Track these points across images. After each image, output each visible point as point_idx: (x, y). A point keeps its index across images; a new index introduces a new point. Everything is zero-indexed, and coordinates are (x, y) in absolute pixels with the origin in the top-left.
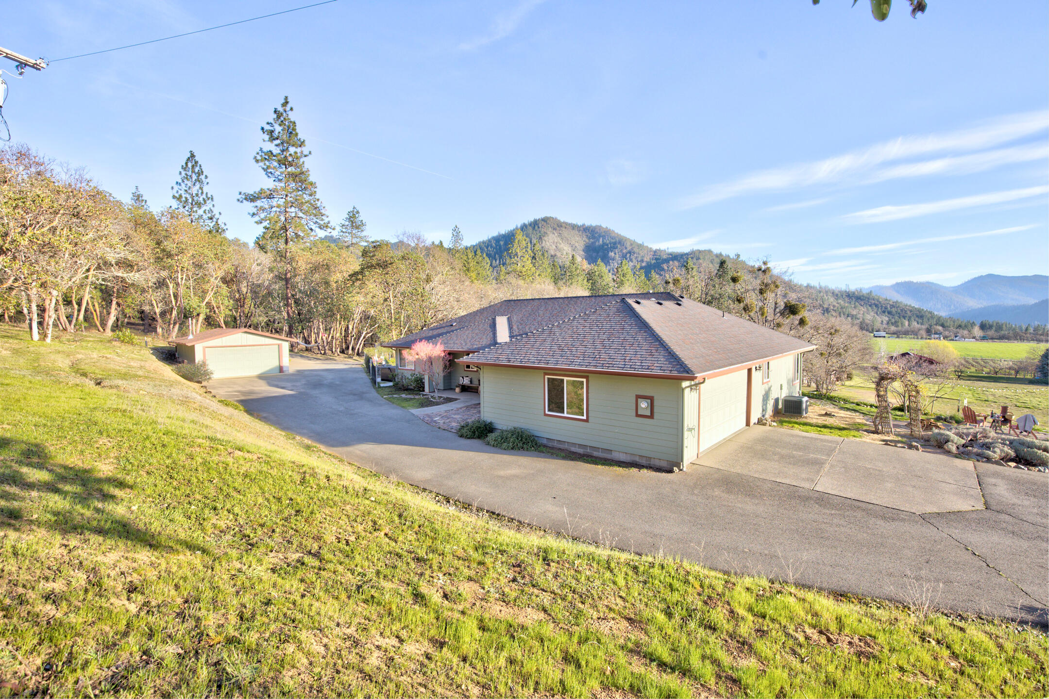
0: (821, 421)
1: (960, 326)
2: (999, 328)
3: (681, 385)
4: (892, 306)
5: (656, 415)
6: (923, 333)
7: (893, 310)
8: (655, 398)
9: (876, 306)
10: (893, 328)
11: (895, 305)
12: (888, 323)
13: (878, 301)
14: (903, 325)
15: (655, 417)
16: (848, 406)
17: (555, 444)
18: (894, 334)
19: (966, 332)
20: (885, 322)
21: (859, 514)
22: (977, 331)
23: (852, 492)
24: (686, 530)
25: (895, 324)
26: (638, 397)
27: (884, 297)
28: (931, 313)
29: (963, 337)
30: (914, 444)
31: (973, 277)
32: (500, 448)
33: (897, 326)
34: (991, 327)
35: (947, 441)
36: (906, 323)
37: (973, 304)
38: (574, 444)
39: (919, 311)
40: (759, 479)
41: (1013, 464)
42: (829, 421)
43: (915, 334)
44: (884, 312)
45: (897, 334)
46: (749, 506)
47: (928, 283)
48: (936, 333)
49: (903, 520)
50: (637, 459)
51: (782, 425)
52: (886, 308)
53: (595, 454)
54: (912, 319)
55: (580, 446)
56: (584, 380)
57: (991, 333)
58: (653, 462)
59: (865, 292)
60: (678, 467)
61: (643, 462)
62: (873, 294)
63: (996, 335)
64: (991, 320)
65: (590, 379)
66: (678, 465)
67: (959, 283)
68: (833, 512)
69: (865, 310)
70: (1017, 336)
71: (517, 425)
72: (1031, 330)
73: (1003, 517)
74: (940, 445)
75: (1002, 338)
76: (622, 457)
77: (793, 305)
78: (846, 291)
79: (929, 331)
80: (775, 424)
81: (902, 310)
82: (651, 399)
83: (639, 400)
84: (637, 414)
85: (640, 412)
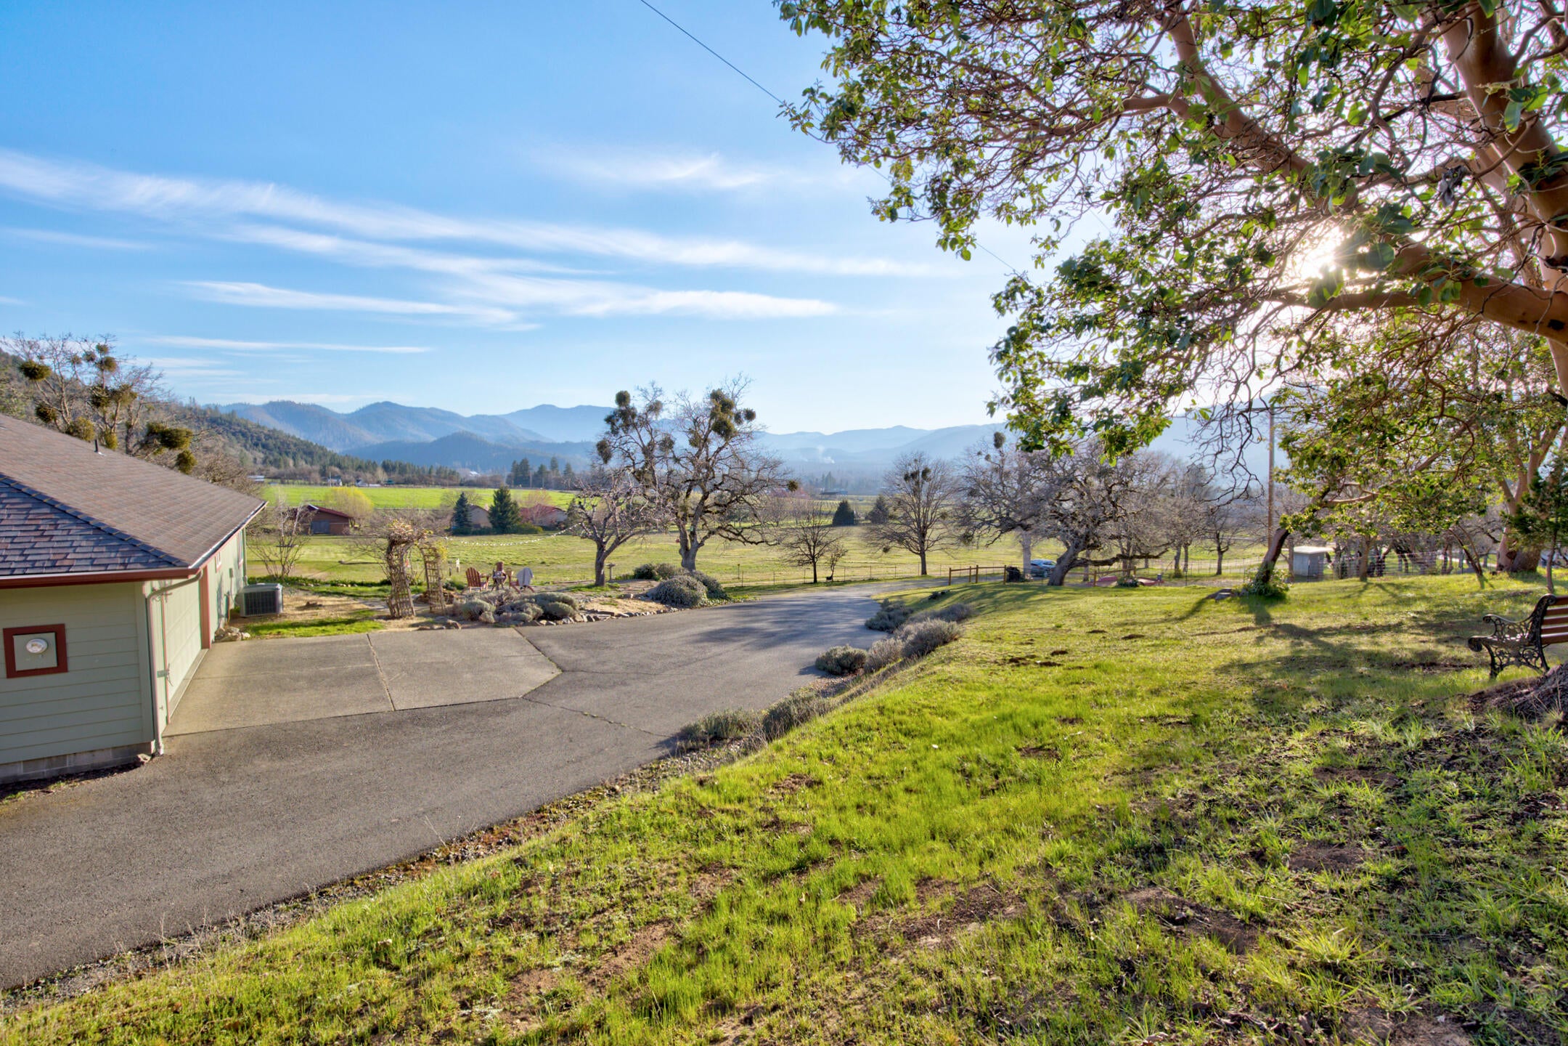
0: (308, 616)
1: (360, 468)
2: (403, 470)
3: (141, 590)
4: (268, 437)
5: (72, 663)
6: (317, 476)
7: (271, 442)
8: (67, 627)
9: (244, 435)
10: (273, 470)
11: (272, 435)
12: (264, 462)
13: (245, 427)
14: (286, 464)
15: (70, 667)
16: (324, 588)
18: (275, 478)
19: (368, 475)
20: (259, 460)
21: (472, 719)
22: (382, 475)
23: (440, 698)
24: (274, 840)
25: (276, 463)
26: (9, 634)
27: (255, 422)
28: (322, 448)
29: (367, 482)
30: (451, 621)
31: (369, 403)
33: (279, 467)
34: (394, 468)
35: (481, 612)
36: (291, 462)
37: (370, 438)
39: (308, 445)
40: (311, 722)
41: (544, 622)
42: (322, 614)
43: (304, 478)
44: (256, 445)
45: (281, 478)
46: (335, 763)
47: (314, 406)
48: (333, 477)
49: (515, 709)
50: (20, 771)
51: (259, 634)
52: (259, 439)
54: (299, 456)
57: (395, 476)
58: (69, 764)
59: (223, 412)
60: (147, 751)
61: (43, 770)
62: (238, 416)
63: (401, 478)
64: (393, 459)
66: (145, 748)
67: (352, 410)
68: (444, 728)
69: (226, 440)
70: (421, 479)
72: (434, 473)
73: (580, 675)
74: (473, 617)
75: (407, 482)
77: (168, 432)
78: (190, 409)
79: (324, 474)
80: (247, 635)
81: (283, 443)
82: (59, 632)
83: (18, 640)
84: (12, 672)
85: (19, 667)
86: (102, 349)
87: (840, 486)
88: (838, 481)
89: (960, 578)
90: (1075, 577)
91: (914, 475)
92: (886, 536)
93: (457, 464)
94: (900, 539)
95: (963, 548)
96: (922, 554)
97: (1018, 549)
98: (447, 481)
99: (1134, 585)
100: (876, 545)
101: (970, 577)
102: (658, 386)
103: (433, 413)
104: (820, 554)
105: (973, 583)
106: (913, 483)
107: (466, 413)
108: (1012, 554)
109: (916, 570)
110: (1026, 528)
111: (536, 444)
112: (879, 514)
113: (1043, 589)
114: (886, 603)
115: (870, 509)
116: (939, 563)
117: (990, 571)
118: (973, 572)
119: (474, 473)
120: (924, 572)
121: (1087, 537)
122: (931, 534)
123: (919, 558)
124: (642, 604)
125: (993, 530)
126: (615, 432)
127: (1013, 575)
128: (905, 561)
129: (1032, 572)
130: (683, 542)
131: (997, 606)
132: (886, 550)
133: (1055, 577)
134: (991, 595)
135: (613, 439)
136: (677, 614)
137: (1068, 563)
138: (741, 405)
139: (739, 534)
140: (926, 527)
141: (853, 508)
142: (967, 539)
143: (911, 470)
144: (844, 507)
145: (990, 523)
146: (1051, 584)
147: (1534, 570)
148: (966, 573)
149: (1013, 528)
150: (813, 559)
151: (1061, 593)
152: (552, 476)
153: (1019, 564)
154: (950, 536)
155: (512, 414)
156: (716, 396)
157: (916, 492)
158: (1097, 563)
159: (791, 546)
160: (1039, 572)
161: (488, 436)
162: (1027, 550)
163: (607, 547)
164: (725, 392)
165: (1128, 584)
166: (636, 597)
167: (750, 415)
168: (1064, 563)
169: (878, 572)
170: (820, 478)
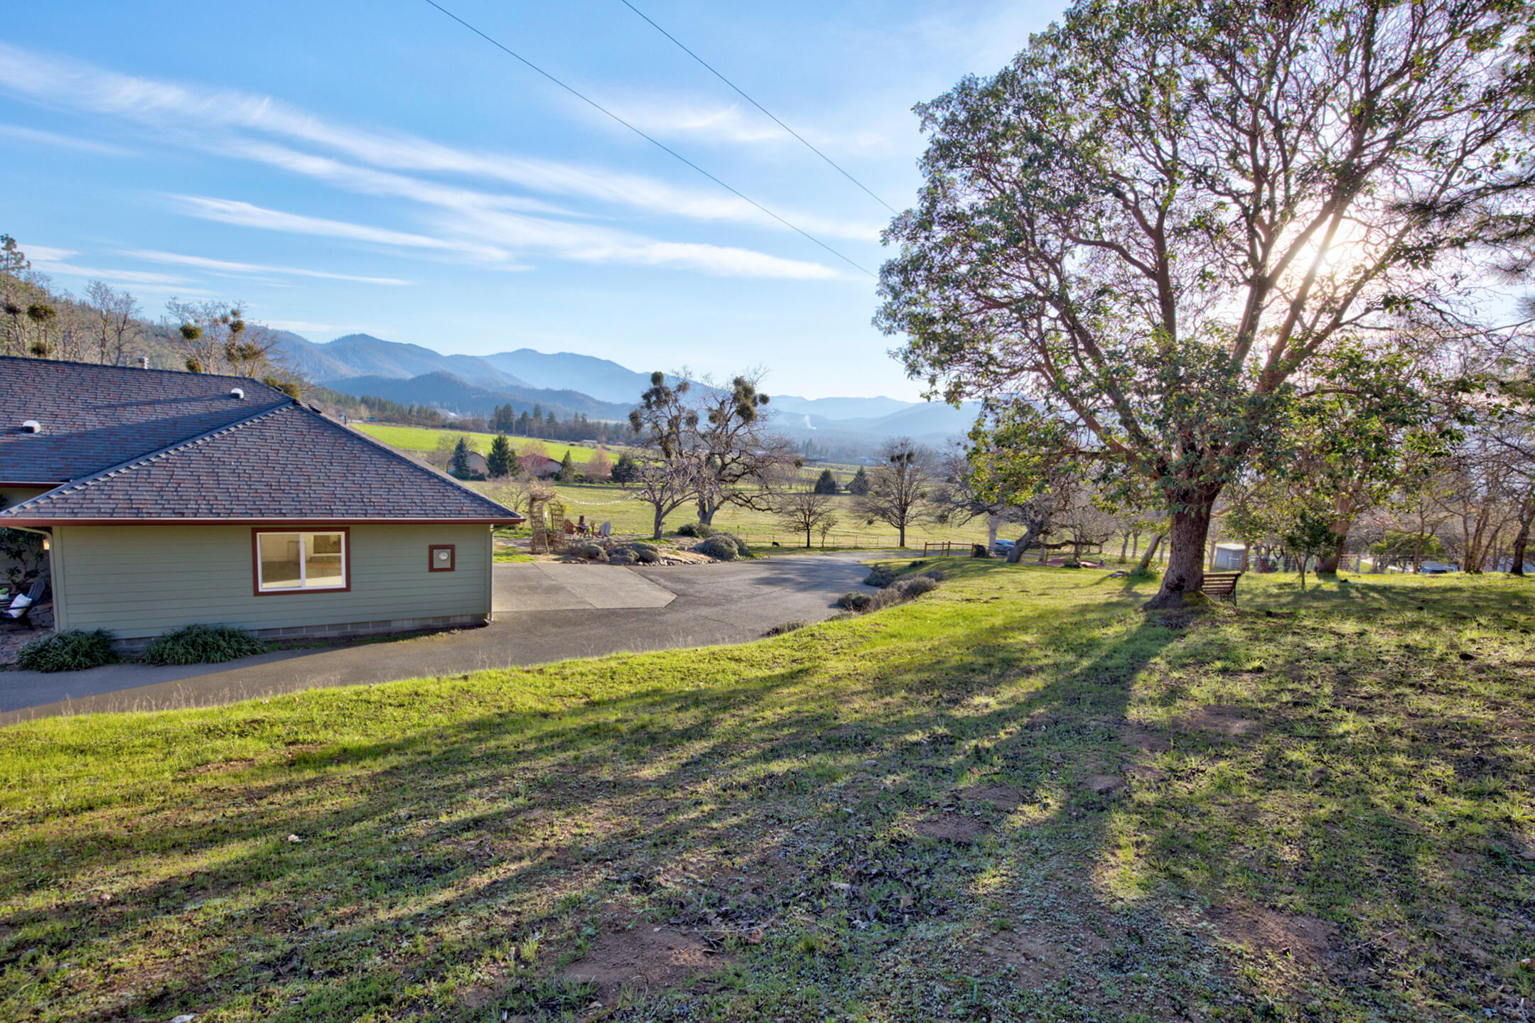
2: (382, 407)
3: (488, 530)
8: (456, 547)
15: (456, 569)
17: (281, 635)
19: (351, 410)
22: (364, 411)
26: (432, 548)
29: (349, 417)
30: (580, 558)
31: (345, 334)
32: (208, 661)
34: (374, 404)
37: (347, 370)
38: (321, 627)
41: (643, 563)
47: (287, 333)
50: (430, 622)
53: (361, 631)
55: (332, 627)
56: (343, 534)
57: (376, 413)
58: (452, 621)
60: (487, 618)
61: (439, 623)
63: (383, 415)
64: (370, 395)
65: (351, 531)
66: (486, 616)
67: (329, 341)
70: (403, 418)
71: (191, 621)
72: (417, 413)
73: (690, 598)
75: (389, 420)
76: (408, 625)
82: (452, 549)
83: (435, 551)
84: (432, 569)
85: (435, 566)
86: (234, 313)
87: (820, 452)
88: (818, 448)
89: (934, 552)
90: (1030, 556)
91: (899, 458)
92: (871, 510)
93: (435, 403)
94: (884, 513)
95: (939, 526)
96: (902, 528)
97: (986, 528)
98: (429, 422)
99: (1077, 567)
100: (861, 517)
101: (942, 551)
102: (689, 370)
103: (411, 349)
104: (814, 522)
105: (945, 556)
106: (898, 464)
107: (445, 352)
108: (982, 533)
109: (895, 543)
110: (992, 513)
111: (516, 388)
112: (859, 486)
113: (1001, 565)
114: (876, 568)
115: (850, 479)
116: (917, 536)
117: (960, 547)
118: (946, 547)
119: (453, 414)
120: (902, 544)
121: (1041, 524)
122: (911, 511)
123: (898, 531)
124: (695, 555)
125: (965, 512)
126: (649, 406)
127: (979, 552)
128: (886, 533)
129: (996, 550)
130: (702, 505)
131: (965, 574)
132: (870, 522)
133: (1013, 555)
134: (961, 566)
135: (646, 413)
136: (721, 565)
137: (1025, 545)
138: (758, 391)
139: (749, 501)
140: (907, 504)
141: (835, 478)
142: (942, 519)
143: (897, 452)
144: (826, 475)
145: (963, 507)
146: (1010, 561)
147: (1334, 572)
148: (939, 548)
149: (982, 512)
150: (807, 527)
151: (1014, 568)
152: (536, 425)
153: (985, 542)
154: (928, 515)
155: (492, 356)
156: (738, 382)
157: (900, 473)
158: (1049, 547)
159: (791, 514)
160: (1002, 550)
161: (468, 378)
162: (993, 532)
163: (665, 508)
164: (746, 379)
165: (1072, 565)
166: (689, 550)
167: (764, 399)
168: (1021, 545)
169: (863, 541)
170: (801, 443)
